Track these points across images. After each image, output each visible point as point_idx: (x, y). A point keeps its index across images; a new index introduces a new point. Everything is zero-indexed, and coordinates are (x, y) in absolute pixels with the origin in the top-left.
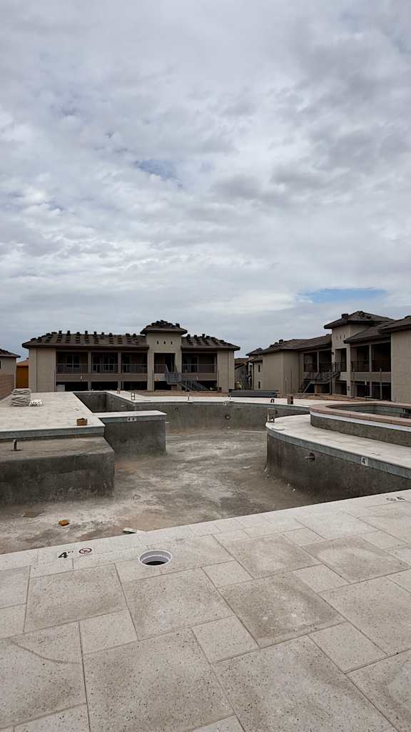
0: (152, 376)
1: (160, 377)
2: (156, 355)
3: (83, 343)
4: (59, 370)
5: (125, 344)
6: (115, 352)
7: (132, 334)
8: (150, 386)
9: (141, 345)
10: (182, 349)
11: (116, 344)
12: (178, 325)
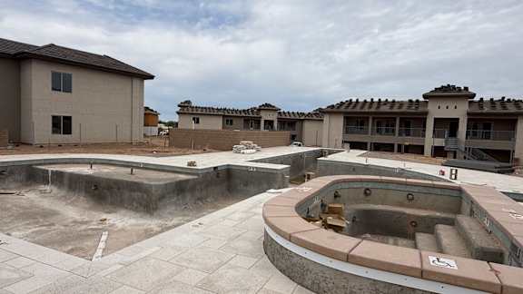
0: (430, 141)
1: (440, 142)
2: (436, 120)
3: (366, 109)
4: (347, 131)
5: (404, 109)
6: (394, 116)
7: (414, 100)
8: (428, 150)
9: (421, 109)
10: (468, 114)
11: (395, 109)
12: (466, 89)
